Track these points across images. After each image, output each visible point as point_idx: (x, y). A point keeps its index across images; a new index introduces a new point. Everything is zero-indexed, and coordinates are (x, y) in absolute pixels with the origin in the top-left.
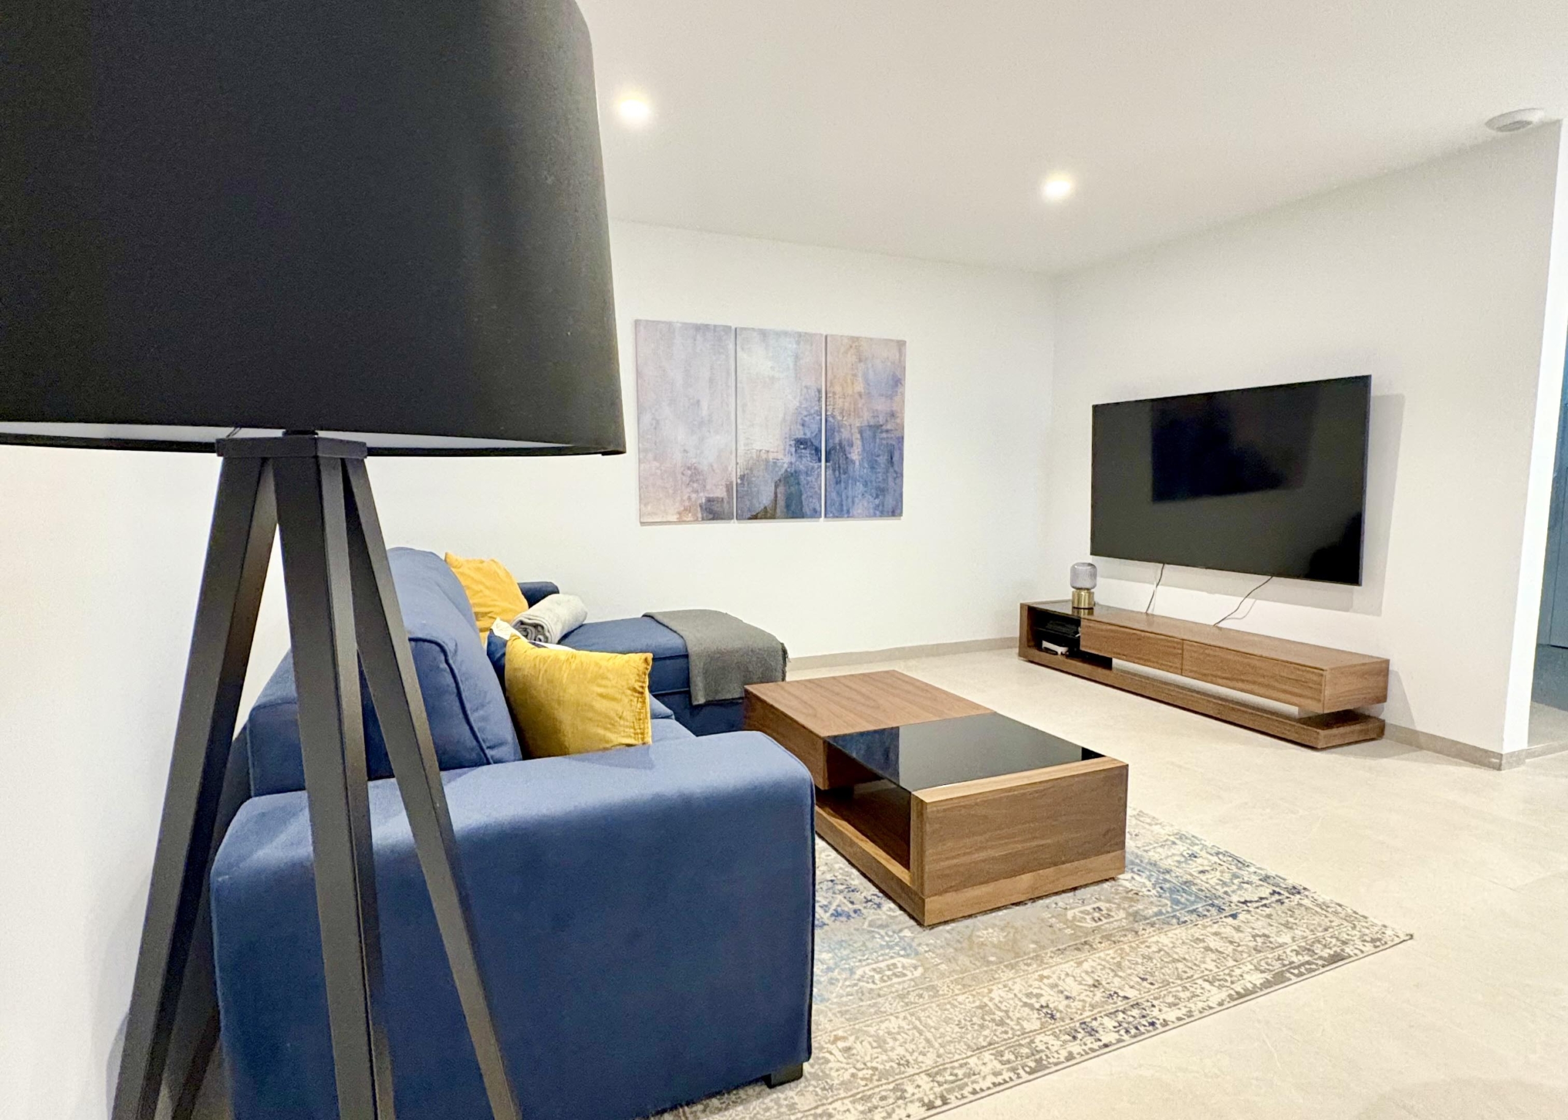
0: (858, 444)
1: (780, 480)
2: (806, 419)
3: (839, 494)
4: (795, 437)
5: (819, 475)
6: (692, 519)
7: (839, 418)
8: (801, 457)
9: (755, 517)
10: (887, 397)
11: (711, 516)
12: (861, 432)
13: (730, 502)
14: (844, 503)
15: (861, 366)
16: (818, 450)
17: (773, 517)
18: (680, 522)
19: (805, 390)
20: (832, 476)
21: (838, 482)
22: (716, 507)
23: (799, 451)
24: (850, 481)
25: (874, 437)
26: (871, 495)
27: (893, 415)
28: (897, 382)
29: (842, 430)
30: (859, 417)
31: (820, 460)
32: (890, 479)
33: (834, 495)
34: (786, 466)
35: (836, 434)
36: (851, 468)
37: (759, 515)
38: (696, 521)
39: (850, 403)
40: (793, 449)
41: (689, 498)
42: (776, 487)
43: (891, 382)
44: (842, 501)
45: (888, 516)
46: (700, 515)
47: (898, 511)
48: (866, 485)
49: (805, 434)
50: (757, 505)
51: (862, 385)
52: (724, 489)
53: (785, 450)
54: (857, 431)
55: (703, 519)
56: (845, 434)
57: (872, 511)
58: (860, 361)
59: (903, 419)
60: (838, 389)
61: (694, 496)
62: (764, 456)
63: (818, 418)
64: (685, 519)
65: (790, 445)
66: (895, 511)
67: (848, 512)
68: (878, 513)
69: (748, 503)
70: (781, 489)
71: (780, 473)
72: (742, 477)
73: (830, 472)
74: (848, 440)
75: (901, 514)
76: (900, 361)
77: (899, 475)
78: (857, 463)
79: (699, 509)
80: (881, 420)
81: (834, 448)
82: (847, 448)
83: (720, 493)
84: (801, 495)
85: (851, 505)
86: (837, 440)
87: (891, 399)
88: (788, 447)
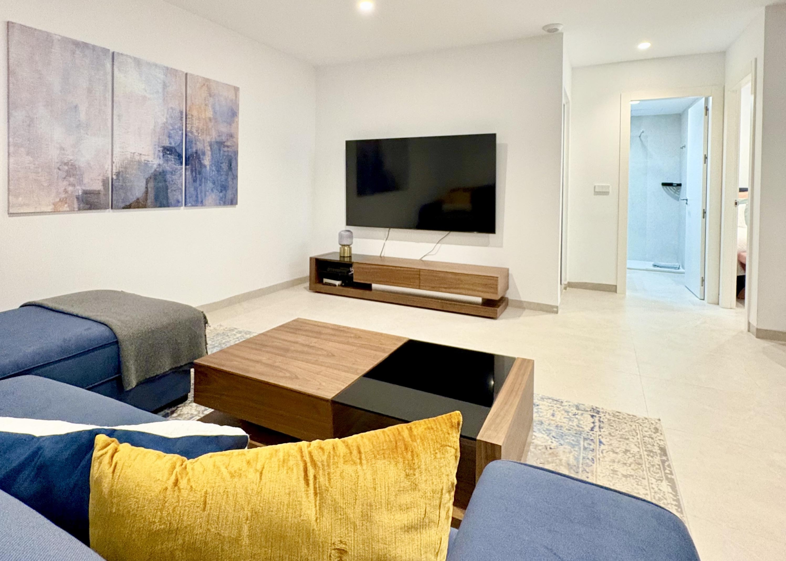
0: (209, 153)
1: (150, 178)
2: (172, 132)
3: (196, 189)
4: (163, 145)
5: (181, 175)
6: (68, 209)
7: (196, 134)
8: (167, 160)
9: (129, 207)
10: (227, 123)
11: (88, 206)
12: (211, 145)
13: (106, 195)
14: (199, 196)
15: (211, 100)
16: (180, 156)
17: (144, 206)
18: (55, 211)
19: (171, 110)
20: (191, 177)
21: (195, 181)
22: (93, 199)
23: (166, 156)
24: (203, 180)
25: (220, 150)
26: (217, 190)
27: (231, 136)
28: (233, 114)
29: (198, 143)
30: (210, 135)
31: (182, 163)
32: (229, 179)
33: (192, 189)
34: (155, 166)
35: (194, 145)
36: (204, 170)
37: (133, 205)
38: (72, 211)
39: (203, 125)
40: (161, 154)
41: (66, 191)
42: (147, 183)
43: (230, 114)
44: (197, 194)
45: (228, 205)
46: (76, 206)
47: (234, 201)
48: (214, 183)
49: (170, 143)
50: (131, 197)
51: (211, 113)
52: (101, 184)
53: (154, 154)
54: (208, 144)
55: (79, 209)
56: (200, 146)
57: (218, 201)
58: (210, 96)
59: (237, 139)
60: (195, 113)
61: (70, 189)
62: (137, 158)
63: (180, 132)
64: (61, 209)
65: (159, 151)
66: (233, 202)
67: (202, 202)
68: (222, 202)
69: (123, 195)
70: (151, 185)
71: (151, 172)
72: (118, 174)
73: (188, 173)
74: (202, 152)
75: (236, 203)
76: (236, 100)
77: (235, 177)
78: (208, 168)
79: (75, 200)
80: (224, 138)
81: (192, 155)
82: (201, 157)
83: (98, 186)
84: (167, 189)
85: (204, 196)
86: (194, 150)
87: (231, 125)
88: (157, 152)
